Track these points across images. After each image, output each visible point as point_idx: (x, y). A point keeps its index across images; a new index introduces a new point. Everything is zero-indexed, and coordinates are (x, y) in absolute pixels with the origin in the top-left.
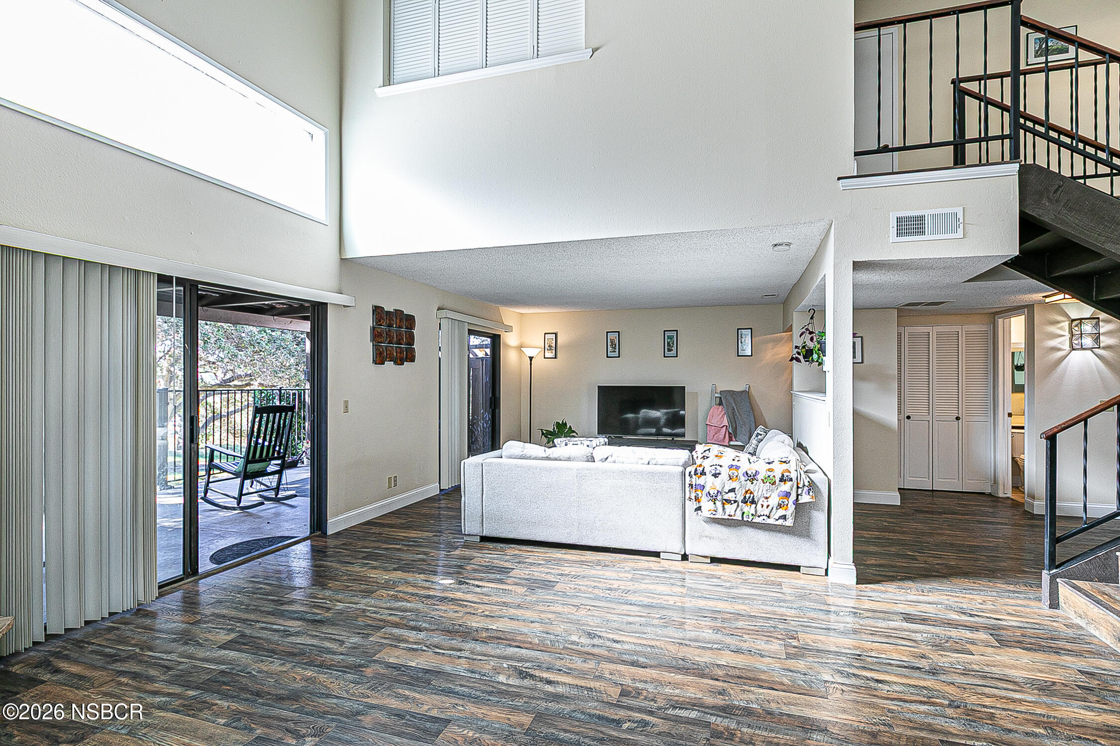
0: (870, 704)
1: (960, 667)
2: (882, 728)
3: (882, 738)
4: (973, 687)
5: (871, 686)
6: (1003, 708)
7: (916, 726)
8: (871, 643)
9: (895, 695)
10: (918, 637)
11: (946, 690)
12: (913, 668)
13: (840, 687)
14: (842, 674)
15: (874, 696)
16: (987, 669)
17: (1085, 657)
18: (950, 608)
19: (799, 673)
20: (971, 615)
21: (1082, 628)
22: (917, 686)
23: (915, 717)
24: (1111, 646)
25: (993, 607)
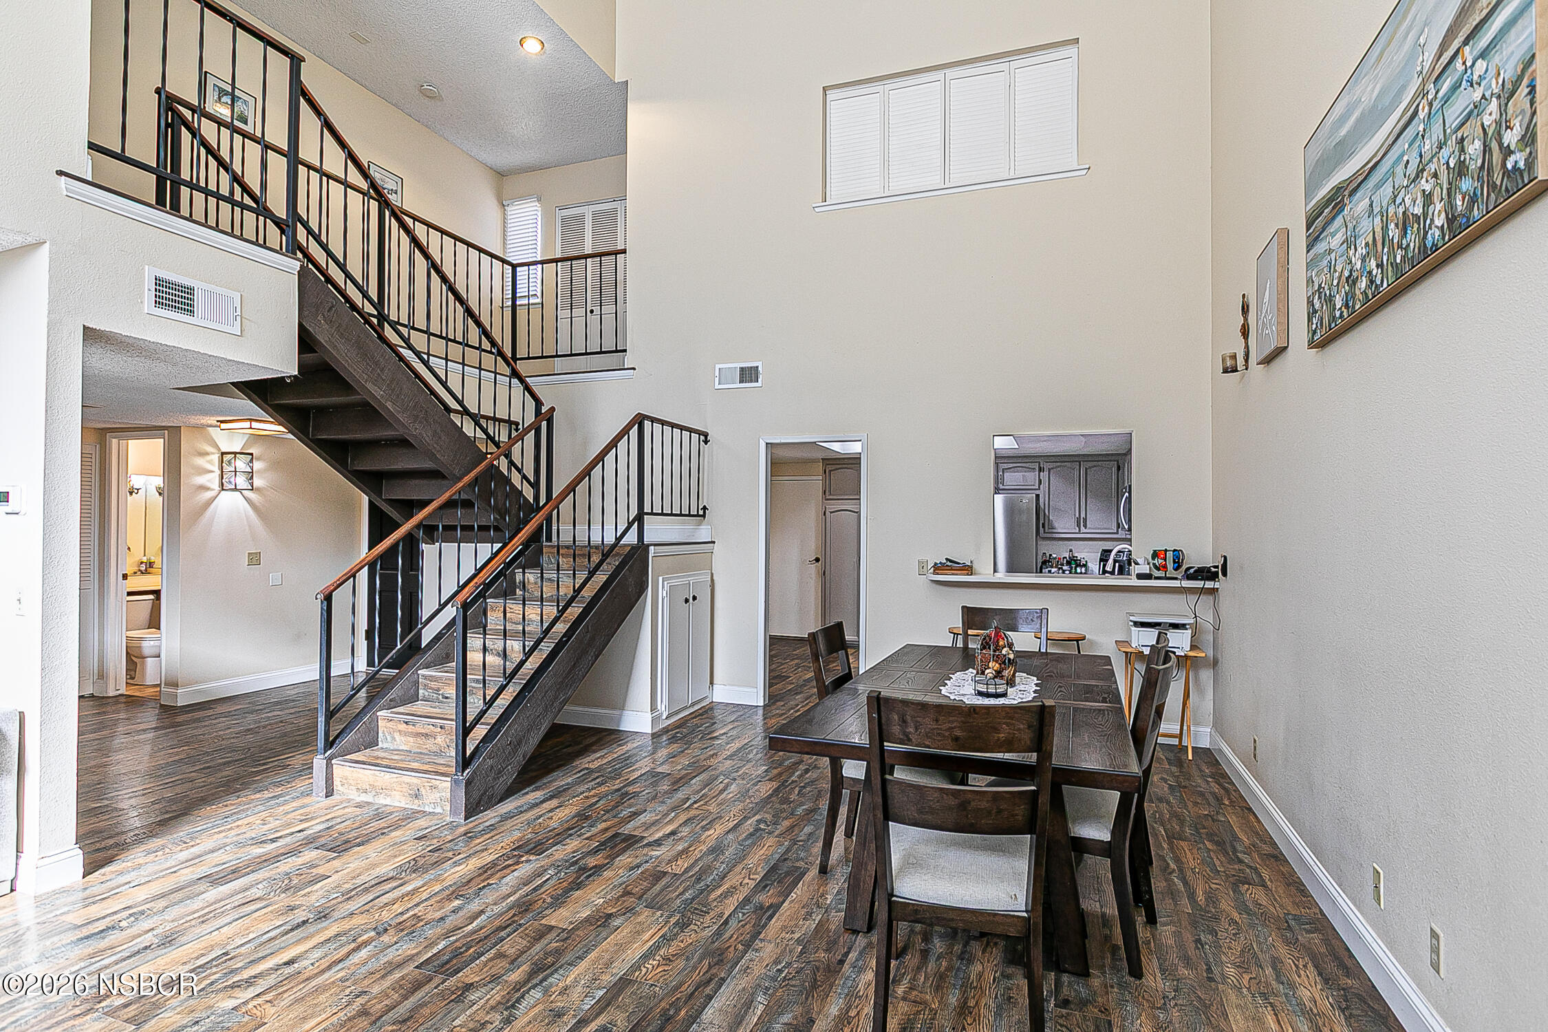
0: (316, 990)
1: (336, 895)
2: (360, 1000)
3: (374, 1009)
4: (371, 904)
5: (289, 973)
6: (415, 905)
7: (382, 972)
8: (217, 932)
9: (325, 963)
10: (255, 892)
11: (356, 923)
12: (298, 926)
13: (260, 1001)
14: (239, 986)
15: (307, 979)
16: (358, 881)
17: (404, 826)
18: (240, 845)
19: (186, 1027)
20: (273, 841)
21: (368, 803)
22: (329, 940)
23: (371, 966)
24: (407, 806)
25: (278, 822)
